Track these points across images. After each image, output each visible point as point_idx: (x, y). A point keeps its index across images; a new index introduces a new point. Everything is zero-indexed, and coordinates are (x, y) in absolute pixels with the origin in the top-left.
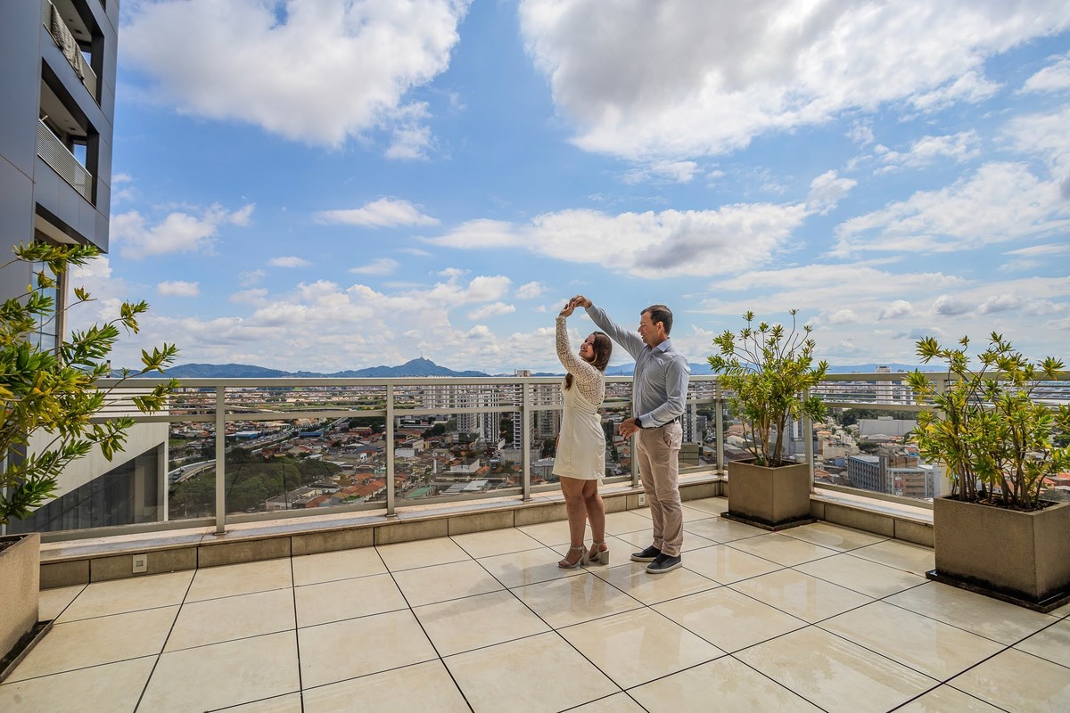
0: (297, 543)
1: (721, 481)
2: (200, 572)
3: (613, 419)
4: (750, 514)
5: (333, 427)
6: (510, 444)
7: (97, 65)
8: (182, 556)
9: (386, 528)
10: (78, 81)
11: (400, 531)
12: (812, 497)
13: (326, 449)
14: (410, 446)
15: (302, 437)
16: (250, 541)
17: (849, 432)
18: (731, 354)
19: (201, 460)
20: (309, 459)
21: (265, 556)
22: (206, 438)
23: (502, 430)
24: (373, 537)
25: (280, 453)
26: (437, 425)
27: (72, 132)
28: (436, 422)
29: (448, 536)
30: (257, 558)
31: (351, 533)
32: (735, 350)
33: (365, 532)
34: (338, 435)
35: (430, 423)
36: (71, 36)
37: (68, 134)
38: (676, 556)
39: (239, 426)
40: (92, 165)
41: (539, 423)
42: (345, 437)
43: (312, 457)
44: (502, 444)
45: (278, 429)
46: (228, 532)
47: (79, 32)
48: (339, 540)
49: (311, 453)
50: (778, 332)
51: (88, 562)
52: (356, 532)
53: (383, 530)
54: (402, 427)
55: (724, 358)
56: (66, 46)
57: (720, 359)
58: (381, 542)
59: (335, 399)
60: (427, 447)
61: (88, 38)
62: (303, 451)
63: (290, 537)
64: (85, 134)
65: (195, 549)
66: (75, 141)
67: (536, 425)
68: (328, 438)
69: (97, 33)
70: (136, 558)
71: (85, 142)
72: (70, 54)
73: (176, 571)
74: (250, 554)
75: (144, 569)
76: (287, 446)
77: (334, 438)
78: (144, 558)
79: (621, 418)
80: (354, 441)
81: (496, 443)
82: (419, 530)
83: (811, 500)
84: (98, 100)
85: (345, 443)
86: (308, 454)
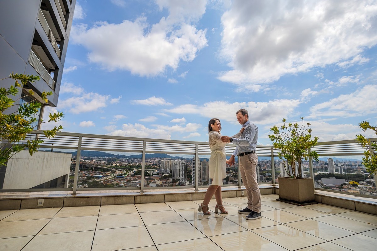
0: (103, 199)
1: (275, 188)
2: (64, 208)
3: (228, 175)
4: (289, 199)
5: (128, 175)
6: (191, 184)
7: (61, 48)
8: (57, 201)
9: (140, 197)
10: (54, 52)
11: (145, 198)
12: (315, 193)
13: (125, 182)
14: (155, 183)
15: (117, 178)
16: (85, 197)
17: (318, 183)
18: (278, 134)
19: (82, 184)
20: (119, 186)
21: (90, 204)
22: (85, 177)
23: (188, 178)
24: (134, 200)
25: (109, 183)
26: (165, 175)
27: (51, 68)
28: (164, 174)
29: (164, 202)
30: (87, 205)
31: (125, 197)
32: (279, 133)
33: (131, 198)
34: (130, 178)
35: (162, 175)
36: (54, 38)
37: (49, 69)
38: (259, 212)
39: (96, 173)
40: (55, 78)
41: (202, 176)
42: (132, 178)
43: (120, 185)
44: (188, 183)
45: (109, 174)
46: (77, 194)
47: (57, 38)
48: (120, 200)
49: (120, 184)
50: (296, 126)
51: (20, 200)
52: (127, 197)
53: (138, 198)
54: (152, 176)
55: (275, 136)
56: (52, 41)
57: (274, 136)
58: (137, 202)
59: (130, 165)
60: (161, 183)
61: (59, 40)
62: (117, 183)
63: (101, 197)
64: (54, 69)
65: (63, 199)
66: (51, 71)
67: (200, 177)
68: (126, 178)
69: (62, 39)
70: (39, 201)
71: (54, 72)
72: (53, 44)
73: (54, 207)
74: (84, 203)
75: (42, 205)
76: (112, 181)
77: (128, 178)
78: (43, 201)
79: (231, 175)
80: (135, 180)
81: (186, 183)
82: (153, 199)
83: (315, 195)
84: (60, 58)
85: (132, 181)
86: (119, 184)
